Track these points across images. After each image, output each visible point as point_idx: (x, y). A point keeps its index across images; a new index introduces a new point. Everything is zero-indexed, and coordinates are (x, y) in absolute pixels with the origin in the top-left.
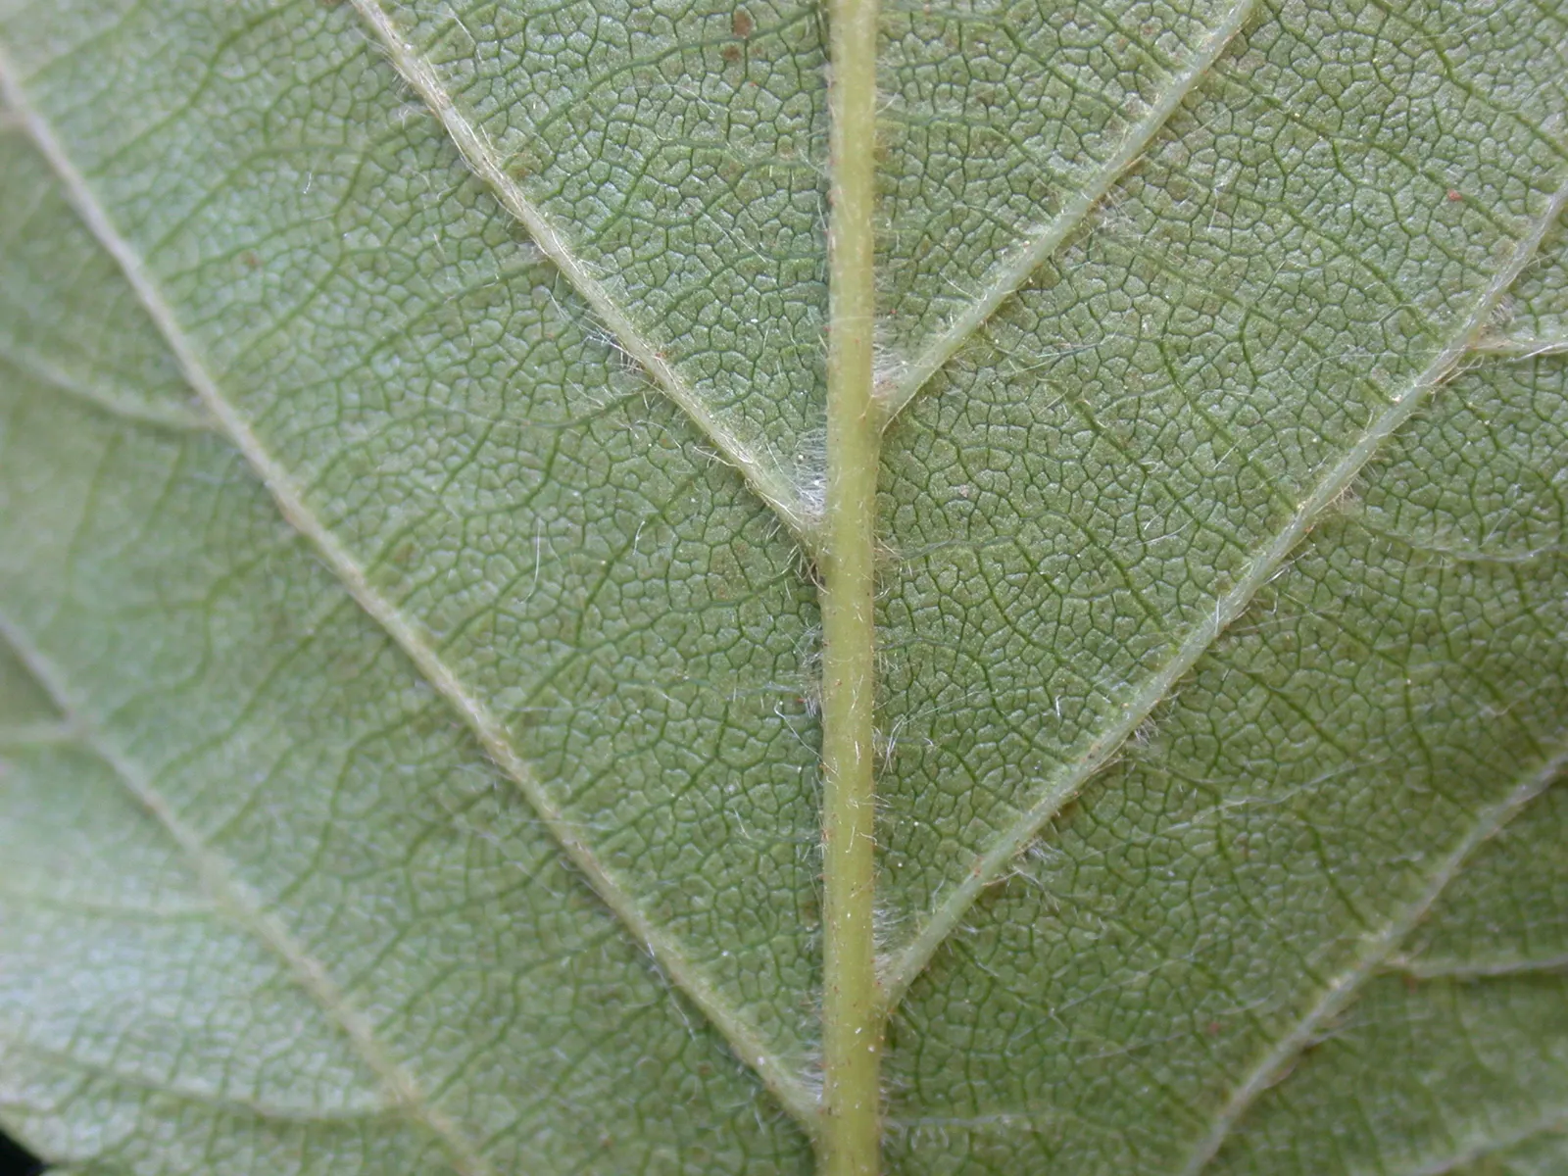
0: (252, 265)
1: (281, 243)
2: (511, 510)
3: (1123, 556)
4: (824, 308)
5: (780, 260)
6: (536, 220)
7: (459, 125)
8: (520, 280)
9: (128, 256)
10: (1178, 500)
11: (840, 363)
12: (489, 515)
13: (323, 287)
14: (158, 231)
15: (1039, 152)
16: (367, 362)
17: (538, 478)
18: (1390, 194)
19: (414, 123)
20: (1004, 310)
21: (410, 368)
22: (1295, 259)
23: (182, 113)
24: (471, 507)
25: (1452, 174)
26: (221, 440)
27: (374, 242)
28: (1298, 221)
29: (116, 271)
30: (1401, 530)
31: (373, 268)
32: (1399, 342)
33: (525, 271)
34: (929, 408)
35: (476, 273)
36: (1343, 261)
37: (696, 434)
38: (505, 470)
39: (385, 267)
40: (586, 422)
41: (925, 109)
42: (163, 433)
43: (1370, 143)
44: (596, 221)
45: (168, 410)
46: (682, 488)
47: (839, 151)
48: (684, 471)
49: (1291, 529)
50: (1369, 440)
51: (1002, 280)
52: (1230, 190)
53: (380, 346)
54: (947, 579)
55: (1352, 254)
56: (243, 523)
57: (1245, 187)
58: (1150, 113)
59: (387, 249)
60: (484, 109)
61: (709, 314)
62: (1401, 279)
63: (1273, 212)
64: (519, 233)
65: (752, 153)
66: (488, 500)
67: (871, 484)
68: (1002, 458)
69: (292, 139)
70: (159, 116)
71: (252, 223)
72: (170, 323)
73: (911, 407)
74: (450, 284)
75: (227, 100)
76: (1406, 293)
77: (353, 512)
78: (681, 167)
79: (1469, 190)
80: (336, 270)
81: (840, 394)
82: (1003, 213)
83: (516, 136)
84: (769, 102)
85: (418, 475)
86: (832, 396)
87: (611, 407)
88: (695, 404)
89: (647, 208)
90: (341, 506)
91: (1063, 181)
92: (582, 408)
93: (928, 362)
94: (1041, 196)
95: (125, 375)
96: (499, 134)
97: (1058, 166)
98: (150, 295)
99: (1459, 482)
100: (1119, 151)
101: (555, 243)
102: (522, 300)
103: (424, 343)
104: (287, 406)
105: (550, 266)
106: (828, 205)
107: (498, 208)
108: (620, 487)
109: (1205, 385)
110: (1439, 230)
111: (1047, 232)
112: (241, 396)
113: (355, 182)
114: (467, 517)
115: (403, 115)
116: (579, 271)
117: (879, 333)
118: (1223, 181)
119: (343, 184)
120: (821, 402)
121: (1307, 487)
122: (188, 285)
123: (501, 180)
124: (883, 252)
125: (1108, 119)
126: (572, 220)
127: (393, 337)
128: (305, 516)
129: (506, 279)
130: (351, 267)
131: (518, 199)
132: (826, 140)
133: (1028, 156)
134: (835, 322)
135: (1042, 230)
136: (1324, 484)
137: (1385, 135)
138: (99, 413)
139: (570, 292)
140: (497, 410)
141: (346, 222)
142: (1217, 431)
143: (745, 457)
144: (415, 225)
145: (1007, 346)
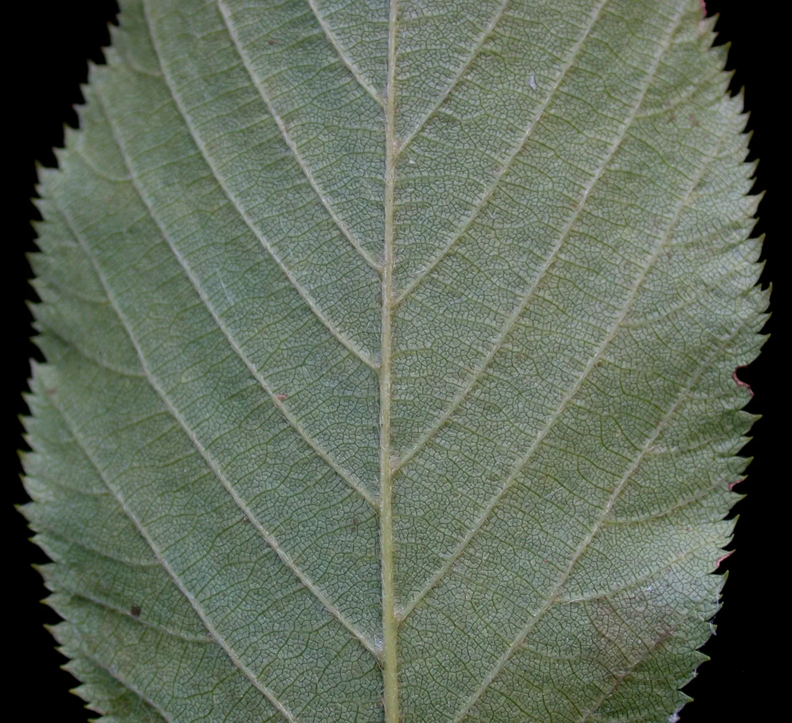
0: (224, 595)
1: (233, 589)
2: (297, 657)
3: (464, 660)
4: (381, 595)
5: (368, 583)
6: (302, 576)
7: (280, 552)
8: (299, 593)
9: (191, 596)
10: (478, 644)
11: (386, 608)
12: (291, 659)
13: (244, 600)
14: (198, 589)
15: (436, 551)
16: (256, 619)
17: (304, 648)
18: (529, 561)
19: (269, 553)
20: (428, 594)
21: (268, 620)
22: (506, 579)
23: (205, 556)
24: (286, 657)
25: (546, 555)
26: (216, 644)
27: (258, 586)
28: (505, 568)
29: (187, 600)
30: (539, 651)
31: (258, 594)
32: (534, 600)
33: (299, 590)
34: (410, 620)
35: (285, 592)
36: (518, 579)
37: (347, 631)
38: (295, 646)
39: (261, 592)
40: (317, 630)
41: (406, 541)
42: (200, 644)
43: (523, 547)
44: (318, 576)
45: (201, 637)
46: (344, 647)
47: (383, 551)
48: (344, 641)
49: (509, 651)
50: (527, 627)
51: (428, 584)
52: (487, 560)
53: (260, 614)
54: (417, 668)
55: (521, 577)
56: (222, 667)
57: (490, 559)
58: (465, 540)
59: (261, 588)
60: (288, 548)
61: (350, 599)
62: (534, 583)
63: (498, 566)
64: (298, 580)
65: (360, 555)
66: (291, 655)
67: (395, 642)
68: (430, 634)
69: (236, 560)
70: (199, 557)
71: (224, 584)
72: (202, 613)
73: (405, 621)
74: (279, 595)
75: (217, 551)
76: (535, 587)
77: (253, 661)
78: (341, 559)
79: (550, 559)
80: (248, 594)
81: (386, 618)
82: (428, 568)
83: (297, 554)
84: (364, 541)
85: (271, 649)
86: (384, 617)
87: (324, 626)
88: (347, 623)
89: (332, 571)
90: (250, 660)
91: (443, 559)
92: (316, 627)
93: (410, 608)
94: (437, 563)
95: (189, 630)
96: (292, 554)
97: (441, 555)
98: (196, 605)
99: (553, 638)
100: (457, 550)
101: (308, 582)
102: (298, 599)
103: (272, 613)
104: (235, 633)
105: (306, 587)
106: (381, 566)
107: (292, 573)
108: (327, 648)
109: (484, 614)
110: (543, 570)
111: (439, 572)
112: (222, 632)
113: (252, 571)
114: (285, 660)
115: (266, 551)
116: (315, 589)
117: (395, 600)
118: (485, 558)
119: (249, 571)
120: (381, 620)
121: (513, 640)
122: (207, 602)
123: (293, 566)
124: (396, 579)
125: (454, 542)
126: (312, 575)
127: (263, 612)
128: (240, 663)
129: (294, 593)
130: (251, 593)
131: (298, 571)
132: (379, 549)
133: (433, 553)
134: (384, 597)
135: (438, 572)
136: (517, 639)
137: (527, 545)
138: (182, 641)
139: (312, 595)
140: (292, 629)
141: (250, 581)
142: (488, 625)
143: (361, 636)
144: (269, 580)
145: (430, 603)
